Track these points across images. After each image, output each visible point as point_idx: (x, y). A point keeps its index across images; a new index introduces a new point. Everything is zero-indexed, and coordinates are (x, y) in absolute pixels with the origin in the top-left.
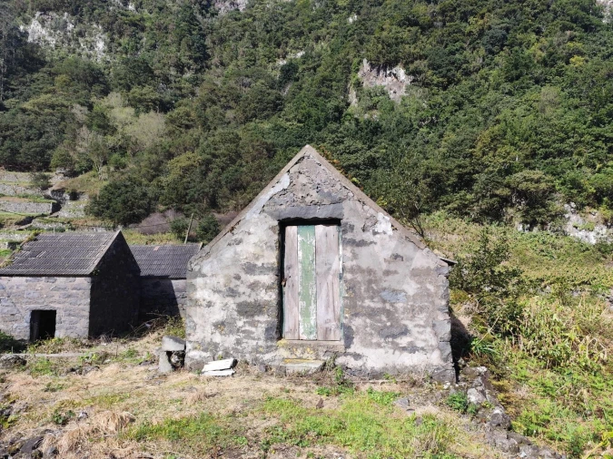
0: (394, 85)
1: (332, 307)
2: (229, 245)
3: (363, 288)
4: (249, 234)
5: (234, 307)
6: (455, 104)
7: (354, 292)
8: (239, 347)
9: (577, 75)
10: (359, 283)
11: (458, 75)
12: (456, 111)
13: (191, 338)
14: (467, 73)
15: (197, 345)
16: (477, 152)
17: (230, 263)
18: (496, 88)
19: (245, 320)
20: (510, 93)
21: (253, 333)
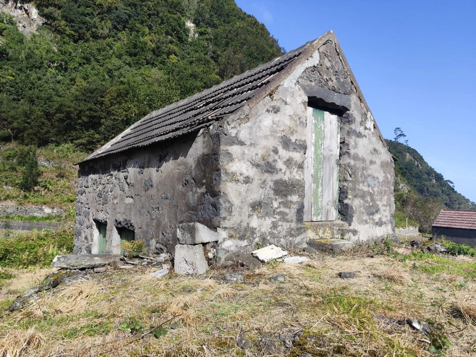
1: (332, 190)
2: (268, 111)
3: (359, 173)
4: (286, 103)
5: (271, 184)
6: (84, 58)
7: (355, 177)
8: (275, 232)
9: (174, 68)
11: (88, 35)
12: (84, 64)
13: (226, 224)
14: (95, 37)
15: (232, 233)
16: (106, 100)
17: (268, 133)
18: (120, 57)
19: (280, 200)
20: (129, 64)
21: (287, 214)
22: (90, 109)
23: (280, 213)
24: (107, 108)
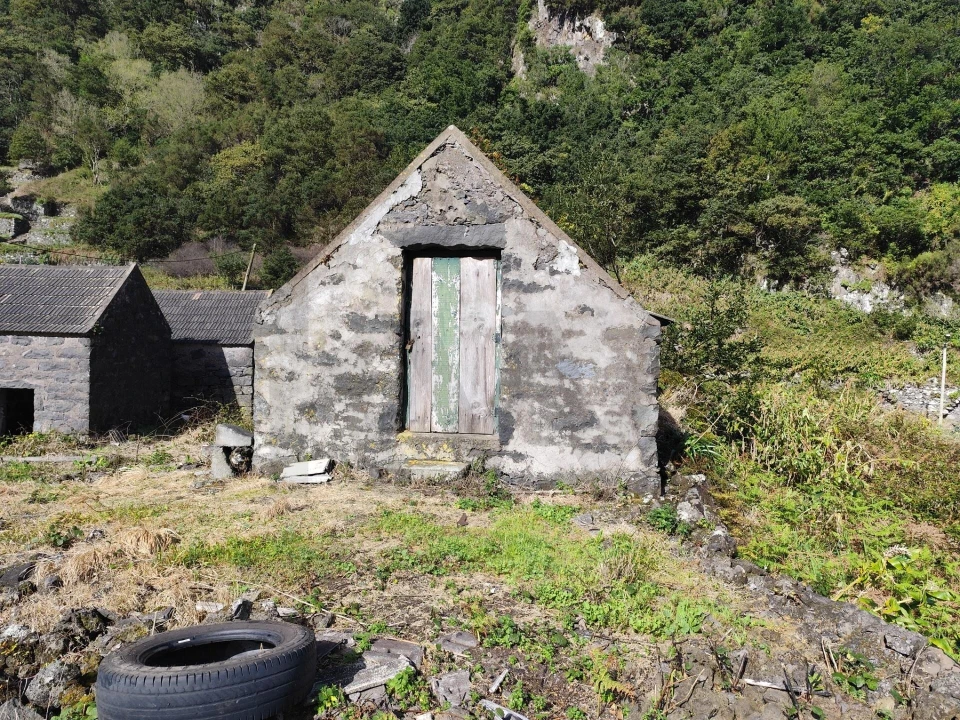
0: (586, 45)
1: (482, 384)
2: (323, 283)
3: (530, 356)
4: (355, 267)
5: (331, 381)
6: (680, 84)
7: (518, 362)
8: (338, 442)
9: (870, 46)
10: (525, 348)
11: (688, 35)
12: (681, 95)
13: (263, 428)
14: (702, 34)
15: (269, 438)
16: (709, 163)
17: (324, 313)
18: (745, 62)
19: (348, 402)
20: (766, 71)
21: (361, 421)
22: (680, 186)
23: (346, 419)
24: (709, 177)
